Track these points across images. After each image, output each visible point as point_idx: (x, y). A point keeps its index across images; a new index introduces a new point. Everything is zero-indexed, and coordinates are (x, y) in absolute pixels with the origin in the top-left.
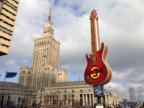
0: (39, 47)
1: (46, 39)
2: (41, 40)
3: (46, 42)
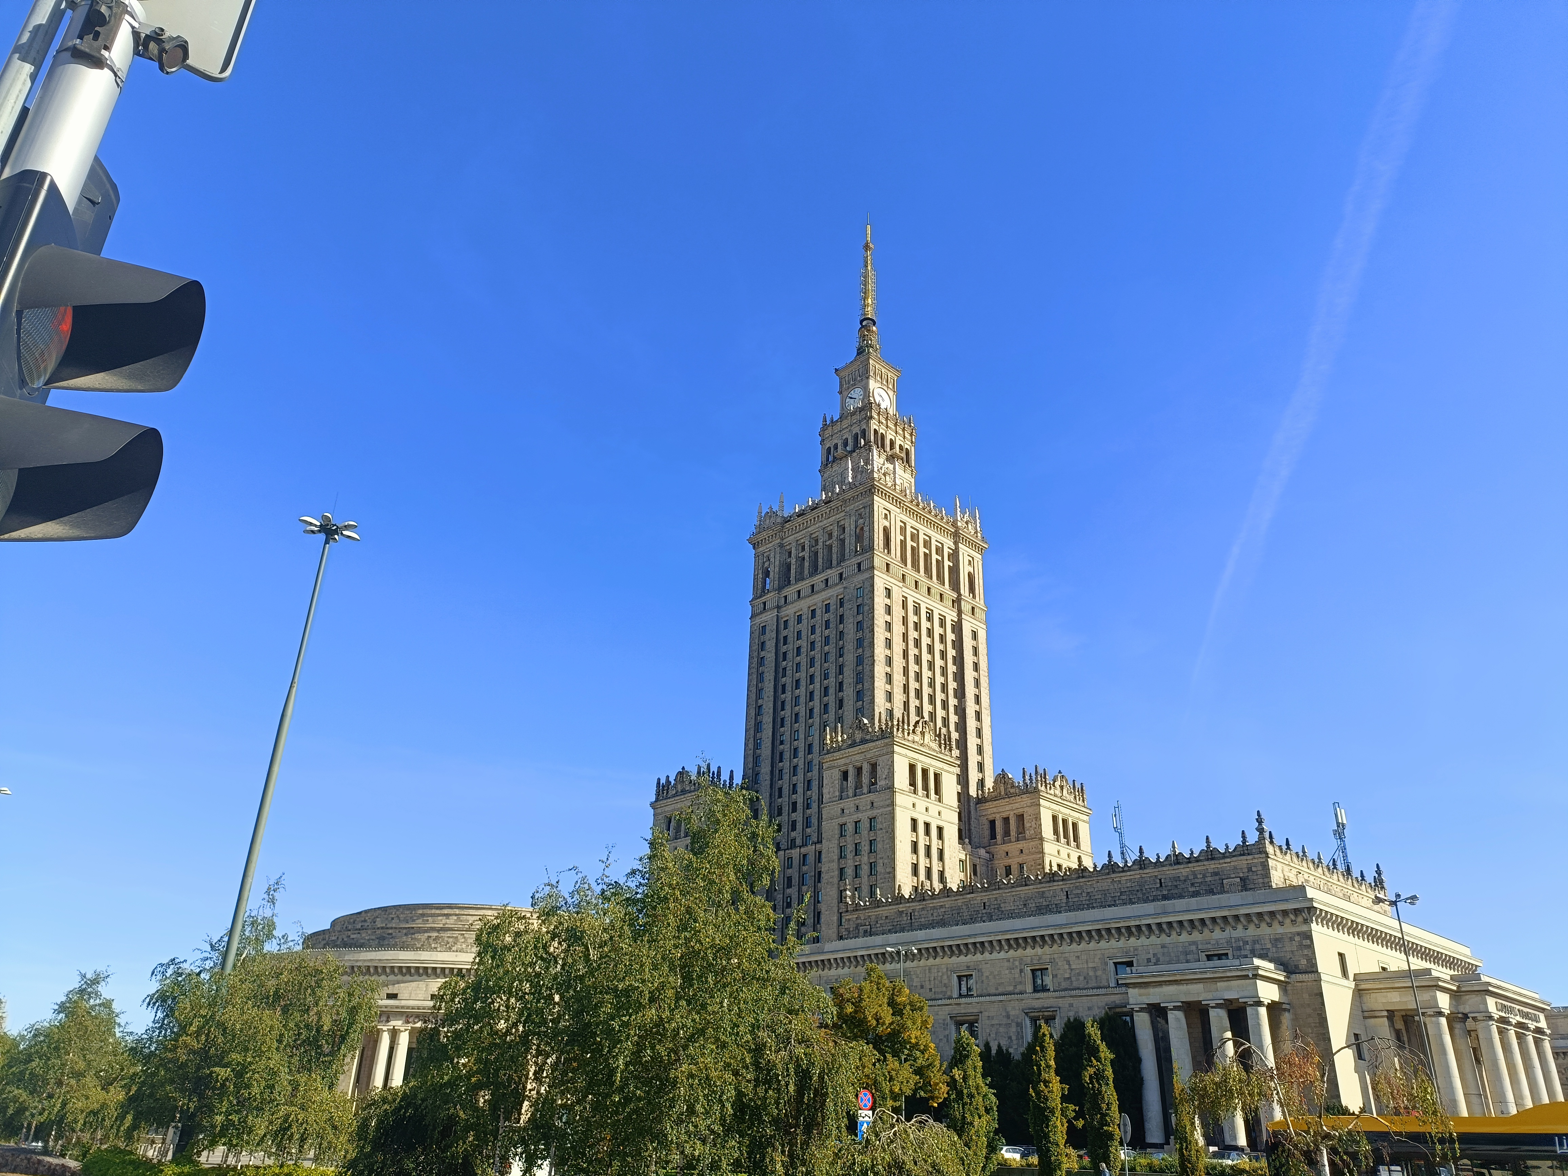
0: (792, 596)
1: (843, 514)
2: (801, 533)
3: (842, 537)
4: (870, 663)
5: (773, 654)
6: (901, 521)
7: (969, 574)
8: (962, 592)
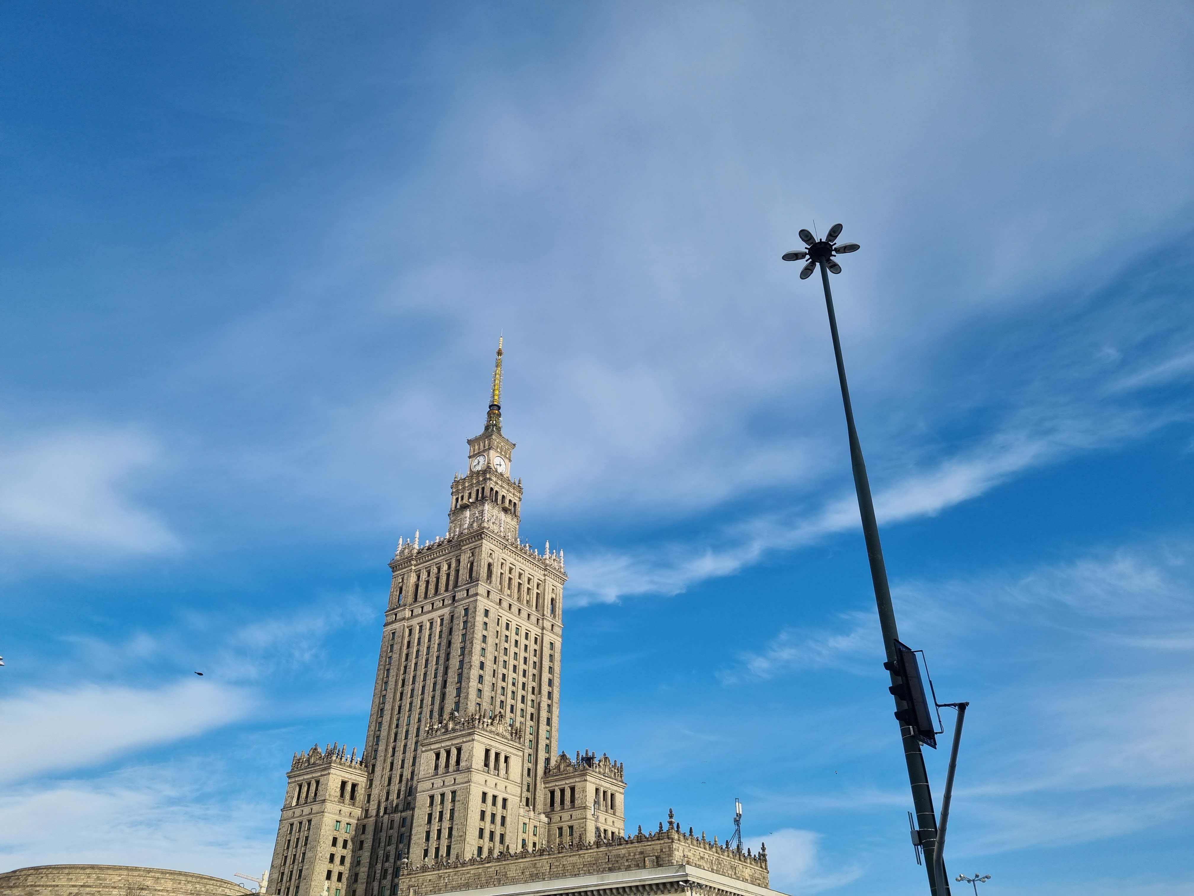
0: (418, 611)
1: (459, 551)
2: (428, 563)
3: (458, 568)
4: (468, 667)
5: (398, 655)
6: (502, 559)
7: (552, 600)
8: (545, 613)
